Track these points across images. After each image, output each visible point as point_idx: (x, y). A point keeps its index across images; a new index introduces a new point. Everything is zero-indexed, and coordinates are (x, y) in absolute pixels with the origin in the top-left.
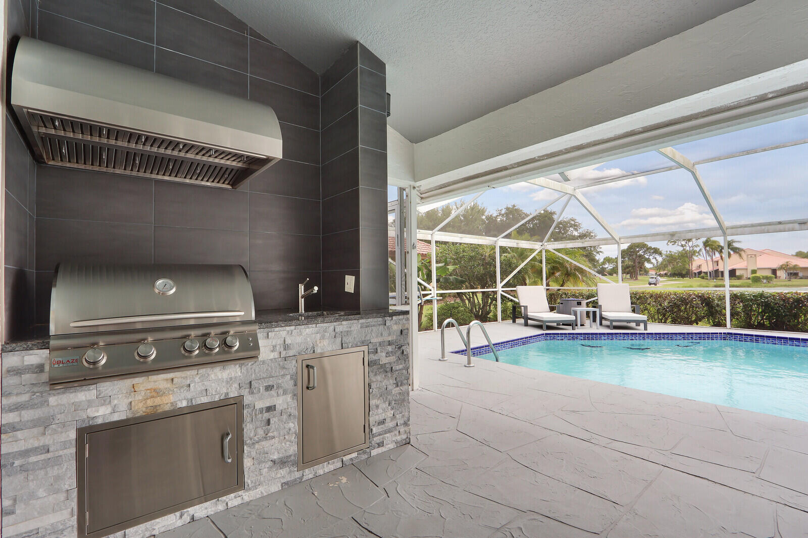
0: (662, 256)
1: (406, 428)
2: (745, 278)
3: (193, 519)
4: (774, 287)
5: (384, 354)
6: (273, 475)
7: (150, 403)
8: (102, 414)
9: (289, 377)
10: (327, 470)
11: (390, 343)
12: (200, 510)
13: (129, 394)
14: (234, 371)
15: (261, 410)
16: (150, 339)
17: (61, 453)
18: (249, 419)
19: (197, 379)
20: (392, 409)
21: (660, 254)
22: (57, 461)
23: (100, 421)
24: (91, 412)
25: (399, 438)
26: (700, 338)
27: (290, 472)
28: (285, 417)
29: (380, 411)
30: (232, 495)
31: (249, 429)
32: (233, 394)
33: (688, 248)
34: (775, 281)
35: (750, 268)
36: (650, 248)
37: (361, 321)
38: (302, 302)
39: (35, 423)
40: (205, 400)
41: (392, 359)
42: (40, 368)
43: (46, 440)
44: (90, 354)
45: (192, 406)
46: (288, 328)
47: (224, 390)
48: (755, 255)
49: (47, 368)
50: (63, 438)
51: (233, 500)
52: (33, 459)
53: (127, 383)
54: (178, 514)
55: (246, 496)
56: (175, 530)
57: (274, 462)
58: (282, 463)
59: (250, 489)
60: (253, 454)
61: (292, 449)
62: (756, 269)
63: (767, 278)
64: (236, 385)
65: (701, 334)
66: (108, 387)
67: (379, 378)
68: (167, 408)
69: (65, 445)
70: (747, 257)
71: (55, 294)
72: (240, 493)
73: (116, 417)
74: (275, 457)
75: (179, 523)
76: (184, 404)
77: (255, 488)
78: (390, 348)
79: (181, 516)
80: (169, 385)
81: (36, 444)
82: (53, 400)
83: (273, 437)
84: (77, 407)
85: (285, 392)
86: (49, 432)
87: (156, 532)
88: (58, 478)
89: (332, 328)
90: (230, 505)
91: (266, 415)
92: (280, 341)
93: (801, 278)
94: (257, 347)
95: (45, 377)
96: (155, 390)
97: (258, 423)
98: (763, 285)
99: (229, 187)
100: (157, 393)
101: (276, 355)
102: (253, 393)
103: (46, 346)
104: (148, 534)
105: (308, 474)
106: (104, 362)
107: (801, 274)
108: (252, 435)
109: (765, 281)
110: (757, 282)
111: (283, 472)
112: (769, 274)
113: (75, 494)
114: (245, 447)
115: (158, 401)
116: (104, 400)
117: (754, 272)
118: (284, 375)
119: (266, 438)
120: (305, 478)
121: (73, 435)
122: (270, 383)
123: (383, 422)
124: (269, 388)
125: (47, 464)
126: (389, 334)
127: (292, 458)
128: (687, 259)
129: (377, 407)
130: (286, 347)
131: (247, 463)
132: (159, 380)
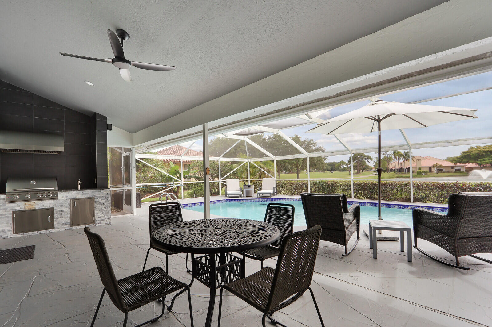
0: (372, 160)
1: (110, 220)
2: (415, 172)
3: (40, 233)
4: (428, 177)
5: (101, 200)
6: (63, 226)
7: (29, 207)
8: (18, 209)
9: (67, 204)
10: (80, 228)
11: (103, 197)
12: (42, 232)
13: (24, 205)
14: (51, 202)
15: (59, 211)
16: (29, 194)
17: (9, 216)
18: (56, 213)
19: (41, 203)
20: (104, 214)
21: (371, 159)
22: (8, 217)
23: (17, 210)
24: (16, 208)
25: (106, 222)
26: (289, 200)
27: (68, 227)
28: (66, 213)
29: (99, 214)
30: (51, 230)
31: (55, 215)
32: (51, 207)
33: (386, 156)
34: (429, 174)
35: (418, 167)
36: (365, 156)
37: (92, 191)
38: (79, 186)
39: (3, 209)
40: (43, 208)
41: (104, 201)
42: (4, 199)
43: (6, 213)
44: (15, 196)
45: (40, 209)
46: (67, 192)
47: (49, 206)
48: (421, 160)
49: (6, 199)
50: (9, 213)
51: (51, 231)
52: (3, 216)
53: (24, 203)
54: (36, 232)
55: (55, 230)
56: (35, 235)
57: (63, 223)
58: (66, 224)
59: (56, 229)
60: (57, 221)
61: (69, 221)
62: (421, 167)
63: (425, 172)
64: (52, 205)
65: (289, 198)
66: (19, 203)
67: (99, 206)
68: (34, 209)
69: (10, 214)
70: (416, 160)
71: (7, 184)
72: (53, 229)
73: (21, 210)
74: (64, 222)
75: (37, 234)
76: (38, 208)
77: (58, 229)
78: (103, 198)
79: (37, 232)
80: (34, 204)
81: (4, 213)
82: (7, 205)
83: (63, 218)
84: (12, 207)
85: (66, 207)
86: (6, 211)
87: (31, 235)
88: (8, 220)
89: (82, 192)
90: (50, 232)
91: (61, 212)
92: (65, 195)
93: (444, 172)
94: (57, 196)
95: (5, 200)
96: (30, 204)
97: (58, 214)
98: (422, 176)
99: (58, 154)
100: (31, 205)
101: (64, 198)
102: (57, 207)
103: (6, 195)
104: (29, 235)
105: (74, 228)
106: (18, 198)
107: (444, 170)
108: (56, 216)
109: (424, 174)
110: (419, 174)
111: (65, 226)
112: (427, 170)
113: (12, 224)
114: (55, 219)
115: (31, 207)
116: (19, 206)
117: (420, 169)
118: (66, 203)
119: (60, 218)
120: (73, 229)
121: (12, 212)
122: (62, 205)
123: (100, 217)
124: (61, 206)
125: (6, 217)
126: (103, 194)
127: (69, 223)
128: (386, 162)
129: (98, 213)
130: (67, 197)
131: (55, 223)
132: (32, 203)
